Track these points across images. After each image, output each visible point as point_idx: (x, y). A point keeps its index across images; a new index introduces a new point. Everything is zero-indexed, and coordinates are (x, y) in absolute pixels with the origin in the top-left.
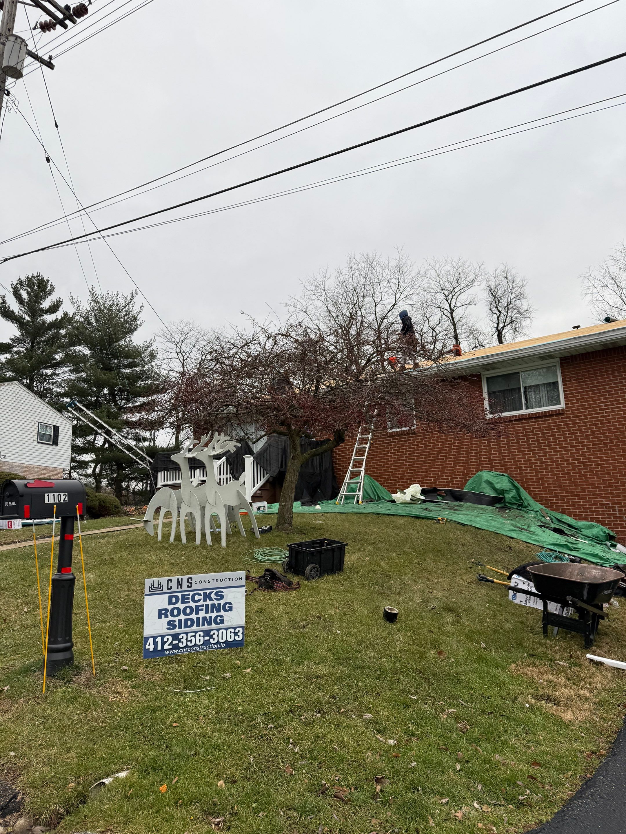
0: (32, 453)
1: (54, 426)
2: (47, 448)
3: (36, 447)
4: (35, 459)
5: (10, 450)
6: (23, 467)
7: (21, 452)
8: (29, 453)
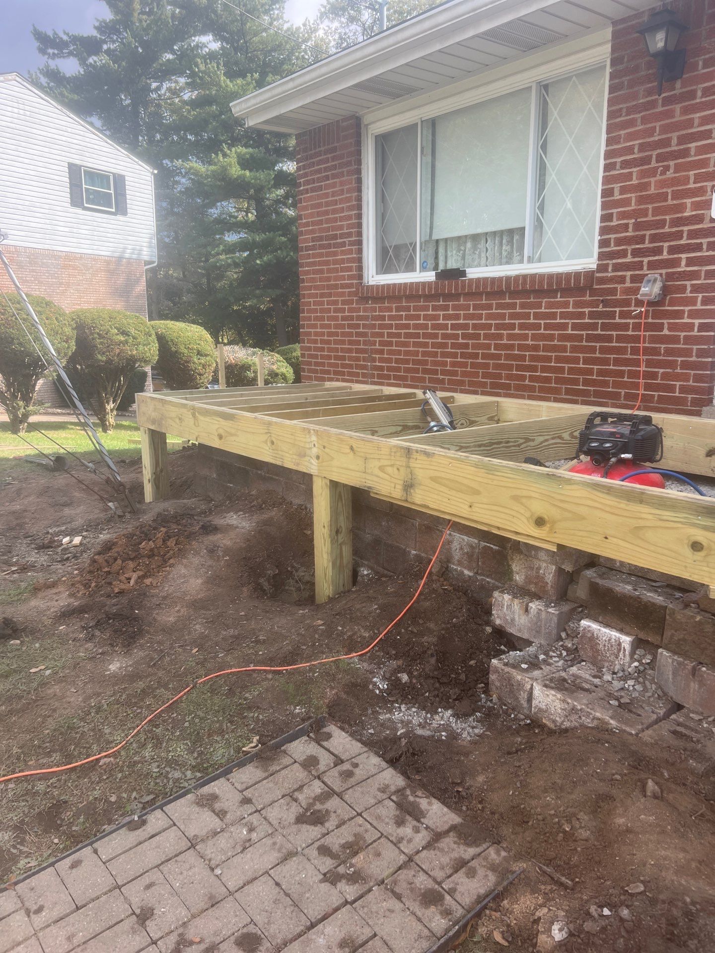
0: (75, 231)
1: (114, 174)
2: (104, 220)
3: (82, 217)
4: (82, 241)
5: (24, 223)
6: (60, 257)
7: (49, 227)
8: (67, 229)
